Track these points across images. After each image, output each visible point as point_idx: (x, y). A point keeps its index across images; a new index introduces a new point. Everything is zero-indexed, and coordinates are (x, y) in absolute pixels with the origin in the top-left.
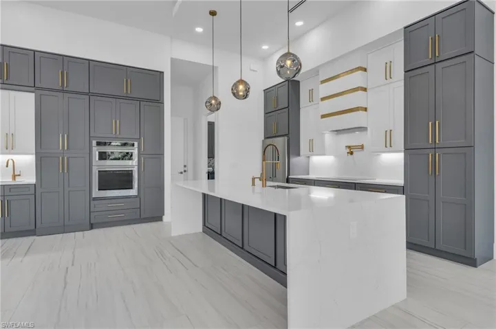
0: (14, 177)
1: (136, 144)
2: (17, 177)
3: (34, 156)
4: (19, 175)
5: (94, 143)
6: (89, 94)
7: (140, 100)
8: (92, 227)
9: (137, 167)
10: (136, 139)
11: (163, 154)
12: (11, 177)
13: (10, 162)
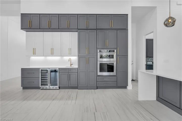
0: (71, 65)
1: (115, 51)
2: (72, 65)
3: (77, 57)
4: (72, 64)
5: (98, 50)
6: (96, 29)
7: (117, 30)
8: (97, 88)
9: (116, 62)
10: (115, 48)
11: (128, 56)
12: (70, 65)
13: (70, 59)
